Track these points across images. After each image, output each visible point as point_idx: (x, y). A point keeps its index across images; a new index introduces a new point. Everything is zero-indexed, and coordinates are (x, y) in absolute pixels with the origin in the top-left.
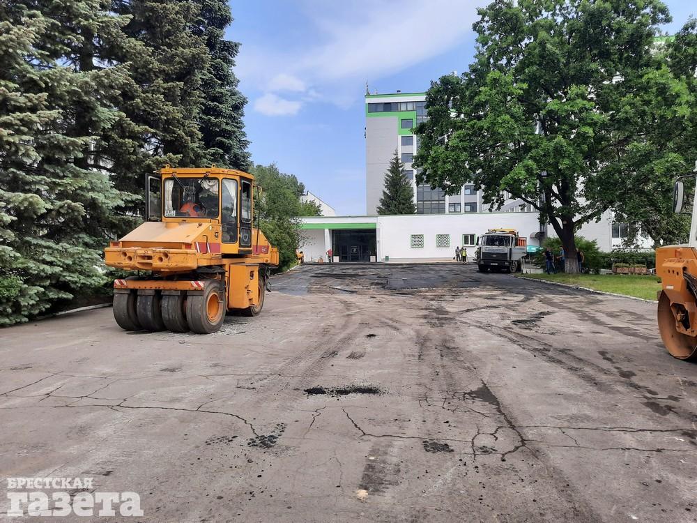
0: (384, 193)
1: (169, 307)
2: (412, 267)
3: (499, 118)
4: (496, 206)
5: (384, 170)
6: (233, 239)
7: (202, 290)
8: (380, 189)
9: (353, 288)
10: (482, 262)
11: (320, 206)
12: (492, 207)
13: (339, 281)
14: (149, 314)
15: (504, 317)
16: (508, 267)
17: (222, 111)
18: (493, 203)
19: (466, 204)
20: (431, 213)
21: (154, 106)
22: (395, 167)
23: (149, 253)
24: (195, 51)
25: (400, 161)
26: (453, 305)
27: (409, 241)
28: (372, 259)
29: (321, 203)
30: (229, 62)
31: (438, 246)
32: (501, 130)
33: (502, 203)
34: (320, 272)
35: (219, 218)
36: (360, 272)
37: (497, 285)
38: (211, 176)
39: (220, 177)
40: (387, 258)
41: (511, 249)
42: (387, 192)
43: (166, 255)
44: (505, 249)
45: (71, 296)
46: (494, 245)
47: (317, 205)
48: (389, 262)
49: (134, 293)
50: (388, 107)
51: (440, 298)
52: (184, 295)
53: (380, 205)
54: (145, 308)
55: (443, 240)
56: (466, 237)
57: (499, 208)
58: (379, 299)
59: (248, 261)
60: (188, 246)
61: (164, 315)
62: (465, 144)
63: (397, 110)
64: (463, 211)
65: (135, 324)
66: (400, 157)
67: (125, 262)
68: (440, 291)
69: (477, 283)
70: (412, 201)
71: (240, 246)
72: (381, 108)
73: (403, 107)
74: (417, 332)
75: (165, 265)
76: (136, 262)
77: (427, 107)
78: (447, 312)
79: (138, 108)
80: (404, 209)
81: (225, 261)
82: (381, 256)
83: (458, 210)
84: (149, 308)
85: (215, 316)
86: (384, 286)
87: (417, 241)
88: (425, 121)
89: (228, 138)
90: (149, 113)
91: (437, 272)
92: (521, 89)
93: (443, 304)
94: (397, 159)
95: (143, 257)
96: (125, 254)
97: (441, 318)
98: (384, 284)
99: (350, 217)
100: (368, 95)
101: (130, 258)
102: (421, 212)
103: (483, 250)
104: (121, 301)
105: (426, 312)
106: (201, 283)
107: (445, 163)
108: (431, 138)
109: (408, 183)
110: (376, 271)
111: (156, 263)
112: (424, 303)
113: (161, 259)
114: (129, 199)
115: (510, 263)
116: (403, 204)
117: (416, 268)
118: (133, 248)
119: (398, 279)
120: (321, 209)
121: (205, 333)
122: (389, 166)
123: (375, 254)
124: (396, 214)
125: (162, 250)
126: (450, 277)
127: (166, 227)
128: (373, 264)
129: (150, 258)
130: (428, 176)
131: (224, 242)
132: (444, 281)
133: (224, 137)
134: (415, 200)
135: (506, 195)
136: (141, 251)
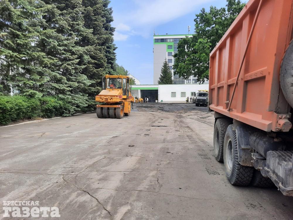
0: (161, 75)
1: (111, 112)
2: (171, 104)
3: (202, 55)
4: (202, 82)
5: (161, 66)
6: (125, 94)
7: (120, 107)
8: (159, 74)
9: (152, 110)
10: (197, 103)
11: (134, 80)
12: (200, 82)
13: (147, 109)
14: (106, 114)
15: (198, 117)
16: (206, 104)
17: (111, 52)
18: (201, 81)
19: (193, 80)
20: (179, 84)
21: (97, 54)
22: (165, 65)
23: (107, 98)
24: (107, 36)
25: (167, 63)
26: (184, 114)
27: (170, 94)
28: (156, 101)
29: (135, 79)
30: (112, 35)
31: (181, 97)
32: (202, 59)
33: (204, 81)
34: (138, 105)
35: (122, 89)
36: (153, 106)
37: (200, 110)
38: (120, 77)
39: (122, 78)
40: (162, 101)
41: (207, 98)
42: (162, 75)
43: (112, 98)
44: (205, 98)
45: (80, 109)
46: (201, 96)
47: (133, 79)
48: (163, 103)
49: (102, 108)
50: (163, 40)
51: (181, 113)
52: (115, 109)
53: (159, 80)
54: (105, 112)
55: (183, 94)
56: (192, 93)
57: (203, 83)
58: (162, 113)
59: (127, 100)
60: (117, 96)
61: (110, 114)
62: (191, 62)
63: (166, 42)
64: (192, 83)
65: (102, 116)
66: (167, 61)
67: (101, 100)
68: (181, 111)
69: (194, 109)
70: (172, 79)
71: (127, 96)
72: (160, 41)
73: (169, 41)
74: (174, 120)
75: (111, 101)
76: (104, 100)
77: (178, 48)
78: (182, 116)
79: (92, 55)
80: (168, 82)
81: (123, 100)
82: (160, 101)
83: (190, 82)
84: (106, 112)
85: (122, 115)
86: (162, 110)
87: (174, 94)
88: (177, 53)
89: (112, 60)
90: (95, 56)
91: (181, 106)
92: (209, 45)
93: (182, 114)
94: (166, 62)
95: (106, 99)
96: (101, 98)
97: (181, 117)
98: (162, 109)
99: (148, 85)
100: (155, 35)
101: (102, 99)
102: (175, 83)
103: (197, 98)
104: (98, 110)
105: (176, 116)
106: (120, 106)
107: (184, 69)
108: (179, 59)
109: (170, 71)
110: (158, 106)
111: (109, 100)
112: (176, 114)
113: (110, 100)
114: (92, 82)
115: (207, 103)
116: (168, 80)
117: (173, 105)
118: (102, 97)
119: (166, 108)
120: (135, 81)
121: (120, 119)
122: (163, 65)
123: (157, 99)
124: (165, 84)
125: (111, 97)
126: (185, 107)
127: (109, 91)
128: (156, 103)
129: (107, 99)
130: (178, 72)
131: (123, 95)
132: (183, 108)
133: (111, 60)
134: (173, 78)
135: (205, 79)
136: (105, 98)
